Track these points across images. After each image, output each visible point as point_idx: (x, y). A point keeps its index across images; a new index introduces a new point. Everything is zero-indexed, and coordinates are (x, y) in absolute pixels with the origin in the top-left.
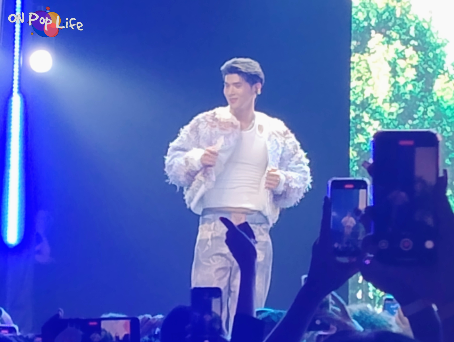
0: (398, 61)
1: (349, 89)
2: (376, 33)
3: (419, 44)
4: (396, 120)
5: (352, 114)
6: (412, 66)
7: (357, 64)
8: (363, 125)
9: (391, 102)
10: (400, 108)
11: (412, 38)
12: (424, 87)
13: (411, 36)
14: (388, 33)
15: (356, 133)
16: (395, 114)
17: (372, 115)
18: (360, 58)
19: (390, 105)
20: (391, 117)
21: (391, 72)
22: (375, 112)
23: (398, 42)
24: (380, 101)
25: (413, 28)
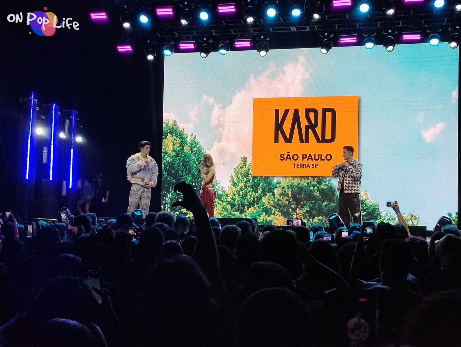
0: (175, 142)
1: (162, 149)
2: (169, 134)
3: (180, 137)
5: (163, 155)
6: (178, 143)
7: (164, 142)
8: (166, 158)
9: (173, 152)
11: (178, 136)
12: (181, 148)
14: (172, 134)
15: (164, 160)
16: (174, 155)
18: (165, 140)
21: (173, 144)
22: (169, 154)
23: (175, 137)
24: (170, 152)
25: (179, 133)
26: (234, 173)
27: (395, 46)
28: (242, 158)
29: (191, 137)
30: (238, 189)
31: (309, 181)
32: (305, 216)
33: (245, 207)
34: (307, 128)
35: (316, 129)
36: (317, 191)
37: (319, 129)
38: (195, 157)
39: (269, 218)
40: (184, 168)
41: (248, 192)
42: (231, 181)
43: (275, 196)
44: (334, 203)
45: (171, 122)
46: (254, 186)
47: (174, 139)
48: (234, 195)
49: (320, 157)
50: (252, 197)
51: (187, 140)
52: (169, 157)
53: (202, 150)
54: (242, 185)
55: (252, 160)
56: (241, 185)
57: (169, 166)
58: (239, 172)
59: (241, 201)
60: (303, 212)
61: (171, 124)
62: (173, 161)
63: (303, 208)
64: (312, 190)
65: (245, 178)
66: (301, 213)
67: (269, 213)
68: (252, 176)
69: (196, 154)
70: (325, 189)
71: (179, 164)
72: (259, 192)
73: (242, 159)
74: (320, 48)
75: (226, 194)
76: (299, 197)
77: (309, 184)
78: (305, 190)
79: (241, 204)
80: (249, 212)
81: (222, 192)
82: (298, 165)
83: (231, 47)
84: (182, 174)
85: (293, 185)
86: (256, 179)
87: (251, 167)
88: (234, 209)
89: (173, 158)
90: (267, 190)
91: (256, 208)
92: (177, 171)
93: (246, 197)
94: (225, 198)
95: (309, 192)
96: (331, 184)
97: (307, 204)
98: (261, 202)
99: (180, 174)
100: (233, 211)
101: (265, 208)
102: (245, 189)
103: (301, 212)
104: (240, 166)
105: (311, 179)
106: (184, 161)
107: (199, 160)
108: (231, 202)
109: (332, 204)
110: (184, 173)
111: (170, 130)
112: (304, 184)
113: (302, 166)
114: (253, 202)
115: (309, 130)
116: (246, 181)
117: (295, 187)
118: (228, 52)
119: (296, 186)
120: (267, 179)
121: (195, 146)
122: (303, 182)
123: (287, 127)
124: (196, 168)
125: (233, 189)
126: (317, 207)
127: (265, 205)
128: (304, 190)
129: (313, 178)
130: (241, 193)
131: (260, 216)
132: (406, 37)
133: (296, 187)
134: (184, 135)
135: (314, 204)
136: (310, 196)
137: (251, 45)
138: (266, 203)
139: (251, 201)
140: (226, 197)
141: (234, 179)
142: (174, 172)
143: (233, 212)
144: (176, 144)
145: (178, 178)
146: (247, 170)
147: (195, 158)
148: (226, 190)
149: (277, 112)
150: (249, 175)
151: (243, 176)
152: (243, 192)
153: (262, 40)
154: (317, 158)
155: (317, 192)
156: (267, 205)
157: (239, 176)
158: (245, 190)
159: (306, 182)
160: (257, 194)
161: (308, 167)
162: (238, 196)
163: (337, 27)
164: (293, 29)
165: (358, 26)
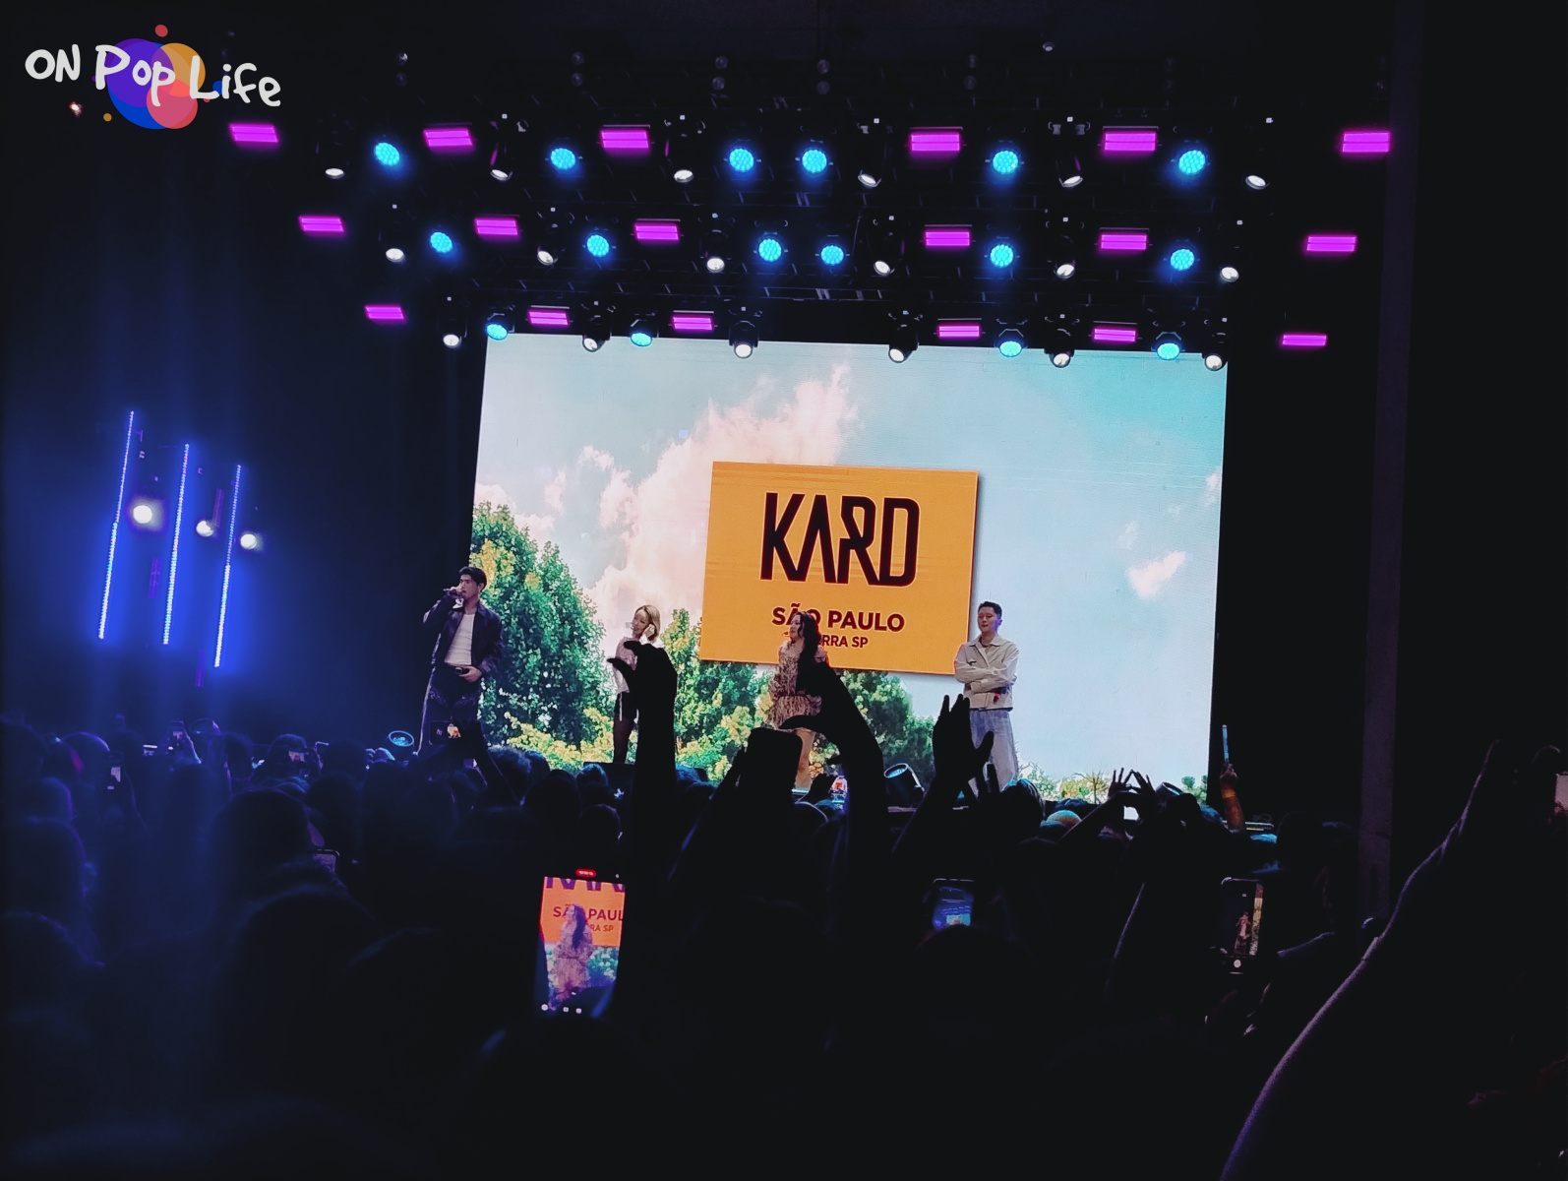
0: (503, 561)
2: (489, 540)
3: (517, 551)
4: (498, 600)
6: (511, 565)
10: (501, 593)
12: (519, 579)
13: (512, 545)
14: (497, 541)
18: (476, 556)
19: (495, 590)
20: (494, 598)
21: (497, 568)
23: (503, 548)
25: (513, 540)
27: (1073, 355)
28: (675, 612)
29: (546, 551)
34: (845, 546)
35: (867, 549)
36: (862, 706)
37: (874, 551)
38: (554, 604)
41: (686, 701)
43: (756, 716)
44: (904, 740)
45: (494, 509)
46: (702, 687)
47: (502, 552)
49: (874, 621)
50: (697, 714)
51: (535, 559)
53: (573, 587)
55: (700, 619)
60: (823, 760)
61: (496, 515)
63: (826, 748)
65: (679, 666)
68: (698, 660)
69: (557, 597)
70: (882, 704)
71: (511, 621)
72: (715, 702)
73: (676, 616)
74: (888, 347)
80: (686, 753)
83: (661, 328)
84: (517, 647)
87: (697, 637)
90: (736, 698)
91: (704, 743)
93: (682, 715)
96: (897, 691)
98: (718, 729)
99: (511, 646)
101: (729, 743)
104: (670, 634)
105: (850, 676)
106: (524, 614)
107: (564, 611)
109: (898, 743)
110: (522, 645)
111: (491, 529)
114: (697, 728)
115: (851, 551)
116: (682, 672)
118: (653, 339)
120: (736, 670)
121: (554, 574)
123: (794, 541)
124: (553, 634)
129: (853, 674)
131: (713, 763)
132: (1099, 334)
134: (526, 544)
137: (715, 325)
138: (730, 732)
139: (694, 724)
144: (505, 567)
146: (687, 644)
147: (552, 606)
149: (772, 499)
150: (691, 658)
151: (677, 660)
153: (744, 315)
154: (865, 623)
155: (863, 709)
156: (733, 738)
160: (709, 706)
161: (843, 646)
163: (932, 297)
164: (823, 293)
165: (984, 299)
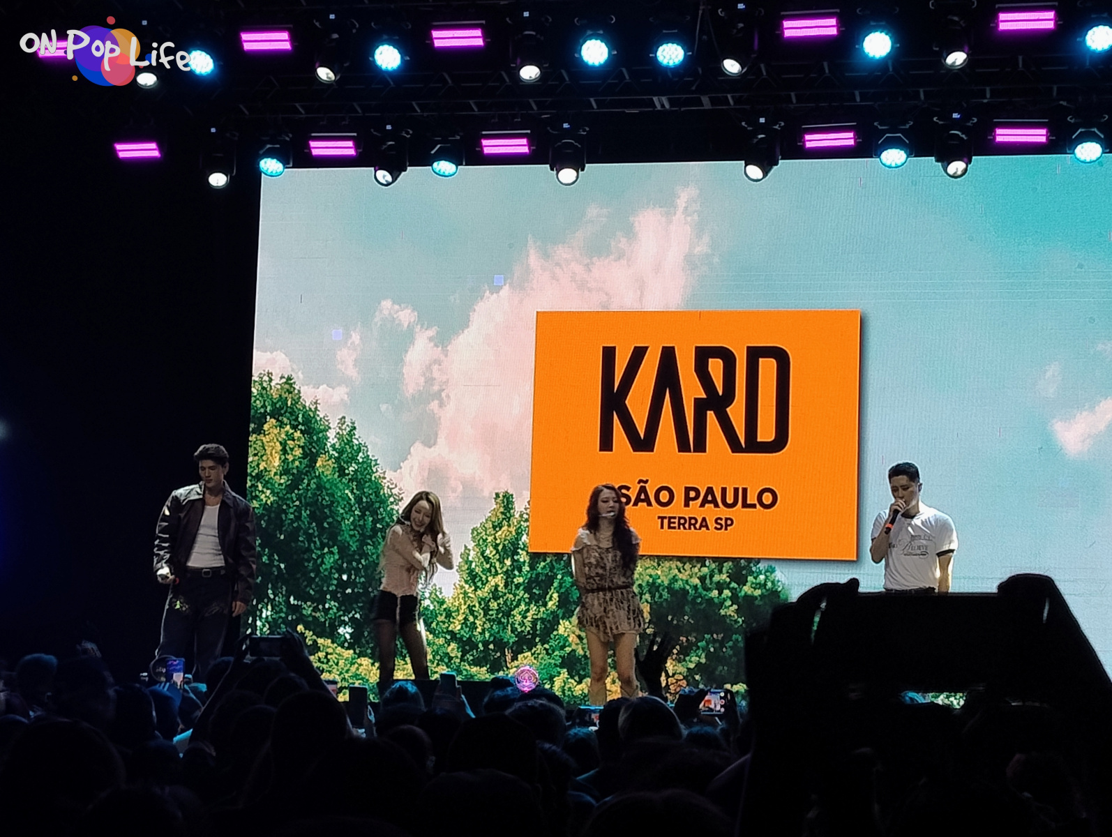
0: (288, 442)
1: (247, 463)
2: (271, 418)
3: (305, 429)
4: (284, 489)
5: (249, 484)
6: (299, 446)
7: (255, 442)
8: (257, 492)
9: (281, 475)
10: (288, 481)
11: (300, 423)
12: (308, 463)
13: (299, 422)
14: (280, 418)
15: (252, 500)
16: (284, 485)
17: (264, 485)
18: (256, 438)
19: (280, 477)
20: (280, 487)
21: (281, 450)
22: (267, 482)
23: (288, 426)
24: (272, 473)
25: (300, 416)
26: (473, 544)
27: (970, 163)
28: (497, 495)
29: (340, 428)
30: (484, 592)
31: (705, 570)
32: (691, 680)
33: (506, 650)
34: (701, 407)
35: (728, 409)
36: (730, 603)
37: (736, 413)
38: (352, 492)
39: (579, 687)
40: (314, 524)
41: (515, 603)
42: (463, 569)
45: (276, 380)
46: (534, 585)
47: (287, 432)
48: (472, 612)
49: (741, 497)
50: (529, 619)
51: (327, 438)
52: (269, 492)
53: (375, 470)
54: (496, 580)
55: (529, 502)
56: (493, 581)
57: (266, 518)
58: (490, 539)
59: (492, 632)
60: (686, 670)
61: (279, 387)
62: (280, 503)
63: (688, 655)
64: (716, 600)
65: (506, 561)
66: (680, 673)
67: (582, 672)
68: (527, 553)
69: (355, 483)
70: (753, 598)
71: (301, 514)
72: (550, 604)
73: (498, 501)
74: (743, 162)
75: (445, 609)
76: (675, 622)
77: (705, 581)
78: (695, 598)
79: (492, 642)
80: (517, 667)
81: (432, 603)
82: (672, 520)
83: (470, 155)
84: (309, 545)
85: (657, 584)
86: (543, 564)
87: (525, 524)
88: (471, 658)
89: (281, 495)
91: (538, 654)
92: (293, 536)
93: (510, 621)
94: (444, 623)
95: (704, 605)
96: (773, 582)
97: (699, 644)
98: (555, 636)
99: (302, 544)
100: (466, 664)
101: (570, 652)
102: (507, 595)
103: (681, 669)
104: (493, 522)
105: (713, 566)
106: (317, 504)
107: (364, 500)
108: (463, 635)
110: (315, 542)
111: (273, 404)
112: (692, 580)
113: (684, 525)
114: (530, 637)
115: (709, 412)
116: (509, 568)
117: (663, 590)
118: (459, 167)
119: (667, 587)
121: (350, 455)
122: (687, 573)
123: (638, 402)
124: (352, 527)
125: (469, 595)
126: (731, 653)
127: (569, 646)
128: (690, 599)
129: (717, 564)
130: (494, 605)
131: (551, 679)
132: (1004, 135)
133: (666, 590)
134: (316, 421)
135: (722, 643)
136: (708, 618)
137: (532, 148)
138: (570, 639)
139: (526, 632)
140: (446, 618)
141: (471, 562)
142: (282, 537)
143: (468, 667)
145: (295, 557)
146: (514, 533)
147: (349, 494)
148: (447, 596)
149: (609, 355)
150: (519, 550)
151: (502, 554)
152: (499, 604)
153: (567, 133)
154: (730, 500)
155: (731, 606)
156: (574, 647)
157: (488, 552)
158: (505, 598)
159: (696, 574)
160: (542, 609)
161: (704, 529)
162: (485, 615)
163: (794, 100)
164: (661, 102)
165: (858, 99)
